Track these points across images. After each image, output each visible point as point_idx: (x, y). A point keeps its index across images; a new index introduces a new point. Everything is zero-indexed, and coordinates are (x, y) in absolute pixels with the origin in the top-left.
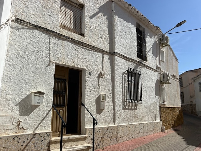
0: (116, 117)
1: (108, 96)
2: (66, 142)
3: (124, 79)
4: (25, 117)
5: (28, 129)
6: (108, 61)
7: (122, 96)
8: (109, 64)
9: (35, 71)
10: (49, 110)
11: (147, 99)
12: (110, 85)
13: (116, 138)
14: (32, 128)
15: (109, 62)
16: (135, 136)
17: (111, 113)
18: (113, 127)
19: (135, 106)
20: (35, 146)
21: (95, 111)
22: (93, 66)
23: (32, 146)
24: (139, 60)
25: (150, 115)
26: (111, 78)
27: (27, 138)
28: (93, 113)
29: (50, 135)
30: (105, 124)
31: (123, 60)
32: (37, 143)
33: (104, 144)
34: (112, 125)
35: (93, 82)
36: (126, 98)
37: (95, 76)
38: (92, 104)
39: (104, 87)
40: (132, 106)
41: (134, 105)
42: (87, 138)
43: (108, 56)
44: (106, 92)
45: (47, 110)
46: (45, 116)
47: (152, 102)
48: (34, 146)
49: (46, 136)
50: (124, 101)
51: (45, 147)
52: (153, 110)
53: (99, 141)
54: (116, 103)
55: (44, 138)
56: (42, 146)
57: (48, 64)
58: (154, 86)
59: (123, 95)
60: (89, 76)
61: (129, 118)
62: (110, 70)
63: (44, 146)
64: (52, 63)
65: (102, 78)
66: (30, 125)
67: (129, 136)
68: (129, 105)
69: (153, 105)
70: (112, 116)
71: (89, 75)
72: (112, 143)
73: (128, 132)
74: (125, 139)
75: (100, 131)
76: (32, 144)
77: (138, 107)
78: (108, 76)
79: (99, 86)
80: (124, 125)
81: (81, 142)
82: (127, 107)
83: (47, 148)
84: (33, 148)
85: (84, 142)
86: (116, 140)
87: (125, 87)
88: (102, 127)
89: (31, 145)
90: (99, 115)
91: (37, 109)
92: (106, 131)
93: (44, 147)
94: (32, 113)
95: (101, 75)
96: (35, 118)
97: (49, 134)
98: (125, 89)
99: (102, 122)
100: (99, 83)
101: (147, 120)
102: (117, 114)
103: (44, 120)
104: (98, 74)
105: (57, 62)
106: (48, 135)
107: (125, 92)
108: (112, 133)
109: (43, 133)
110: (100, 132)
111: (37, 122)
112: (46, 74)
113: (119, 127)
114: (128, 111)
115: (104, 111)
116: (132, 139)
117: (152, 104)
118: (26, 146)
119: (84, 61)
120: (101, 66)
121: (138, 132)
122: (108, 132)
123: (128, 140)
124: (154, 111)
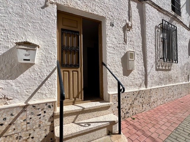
0: (149, 79)
1: (138, 54)
2: (80, 114)
3: (156, 35)
4: (9, 81)
5: (16, 98)
6: (137, 10)
7: (154, 54)
8: (138, 14)
9: (21, 12)
10: (51, 71)
11: (181, 59)
12: (140, 40)
13: (148, 104)
14: (22, 97)
15: (137, 12)
16: (170, 99)
17: (142, 75)
18: (145, 91)
19: (169, 67)
20: (28, 123)
21: (122, 72)
22: (116, 14)
23: (23, 124)
24: (173, 13)
25: (184, 76)
26: (140, 32)
27: (10, 113)
28: (118, 75)
29: (52, 106)
30: (135, 88)
31: (155, 11)
32: (31, 118)
33: (134, 111)
34: (143, 88)
35: (117, 36)
36: (159, 57)
37: (119, 28)
38: (116, 63)
39: (133, 43)
40: (166, 66)
41: (168, 65)
42: (111, 106)
43: (136, 4)
44: (135, 49)
45: (47, 71)
46: (44, 78)
47: (185, 62)
48: (25, 123)
49: (46, 109)
50: (157, 60)
51: (46, 122)
52: (186, 71)
53: (127, 108)
54: (148, 63)
55: (43, 111)
56: (40, 122)
57: (43, 4)
58: (188, 45)
59: (156, 53)
60: (111, 27)
61: (162, 80)
62: (140, 22)
63: (44, 121)
64: (51, 3)
65: (129, 30)
66: (18, 92)
67: (163, 100)
68: (163, 65)
69: (186, 66)
70: (144, 78)
71: (111, 25)
72: (143, 110)
73: (162, 95)
74: (159, 103)
75: (129, 96)
76: (22, 121)
77: (172, 68)
78: (136, 29)
79: (125, 41)
80: (158, 88)
81: (103, 112)
82: (161, 68)
83: (50, 123)
84: (25, 126)
85: (107, 111)
86: (148, 105)
87: (159, 44)
88: (131, 92)
89: (19, 122)
90: (127, 77)
91: (31, 69)
92: (137, 96)
93: (44, 123)
94: (22, 75)
95: (128, 27)
96: (28, 82)
97: (51, 104)
98: (158, 46)
99: (131, 85)
100: (124, 36)
101: (181, 81)
102: (149, 75)
103: (44, 85)
104: (124, 25)
105: (59, 2)
106: (50, 107)
107: (158, 50)
108: (143, 98)
109: (41, 104)
110: (129, 98)
111: (31, 87)
112: (41, 19)
113: (152, 90)
114: (161, 72)
115: (132, 72)
116: (166, 102)
117: (185, 64)
118: (10, 124)
119: (102, 6)
120: (127, 16)
121: (172, 94)
122: (139, 97)
123: (162, 104)
124: (188, 72)
